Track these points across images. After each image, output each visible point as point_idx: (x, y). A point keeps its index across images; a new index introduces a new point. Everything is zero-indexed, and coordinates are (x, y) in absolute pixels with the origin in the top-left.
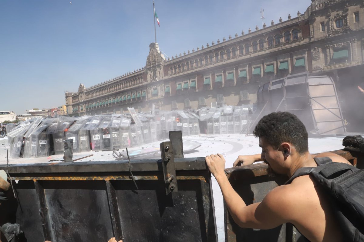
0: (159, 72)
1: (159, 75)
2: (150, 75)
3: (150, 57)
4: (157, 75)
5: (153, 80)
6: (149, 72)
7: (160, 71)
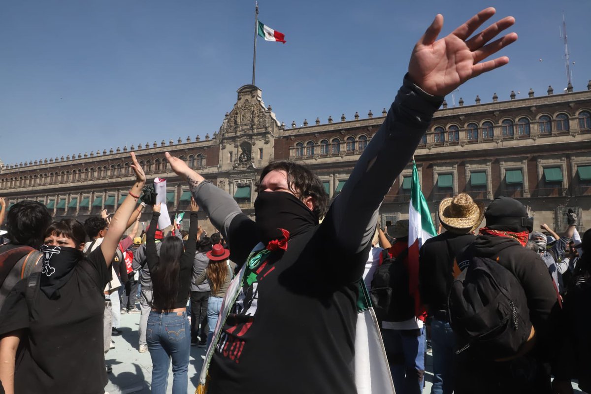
0: (261, 150)
1: (259, 156)
2: (231, 153)
3: (237, 113)
4: (253, 155)
5: (239, 165)
6: (230, 147)
7: (265, 147)
